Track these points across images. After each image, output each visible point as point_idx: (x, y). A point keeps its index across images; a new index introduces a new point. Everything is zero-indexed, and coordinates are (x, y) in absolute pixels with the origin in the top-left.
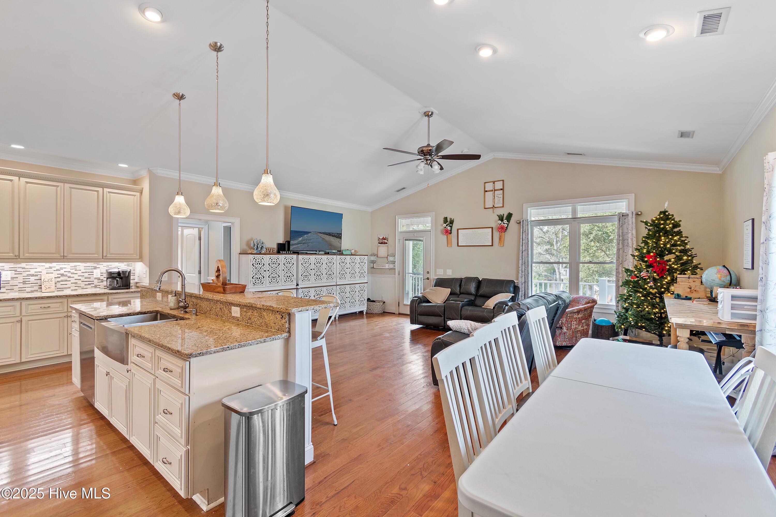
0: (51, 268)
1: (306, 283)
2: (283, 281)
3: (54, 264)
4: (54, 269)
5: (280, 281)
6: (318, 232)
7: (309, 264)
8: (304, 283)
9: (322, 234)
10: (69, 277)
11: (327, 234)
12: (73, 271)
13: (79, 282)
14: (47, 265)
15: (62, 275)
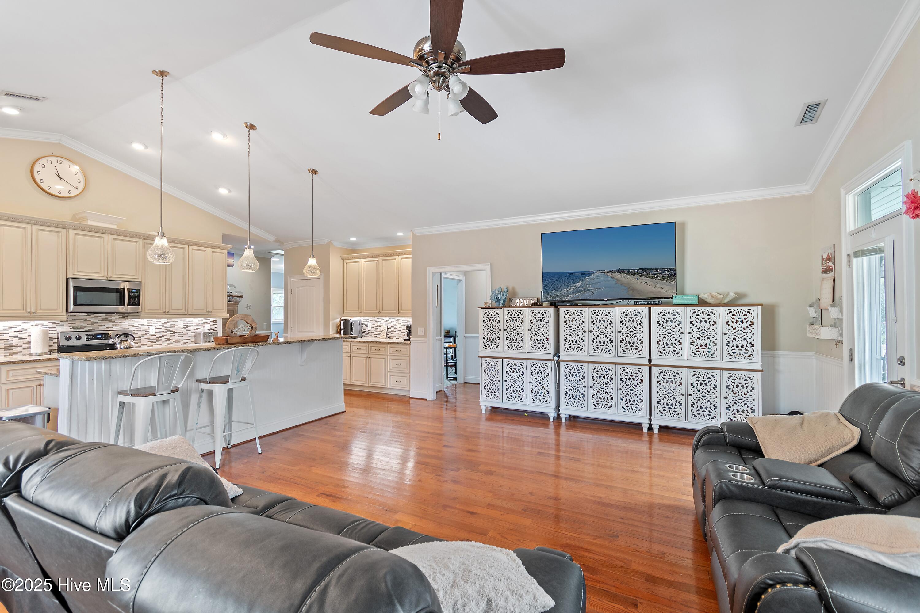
0: (387, 321)
1: (574, 353)
2: (529, 346)
3: (388, 318)
4: (388, 322)
5: (524, 346)
6: (608, 271)
7: (581, 322)
8: (569, 353)
9: (614, 272)
10: (395, 328)
11: (624, 273)
12: (397, 324)
13: (400, 333)
14: (386, 319)
15: (392, 326)
